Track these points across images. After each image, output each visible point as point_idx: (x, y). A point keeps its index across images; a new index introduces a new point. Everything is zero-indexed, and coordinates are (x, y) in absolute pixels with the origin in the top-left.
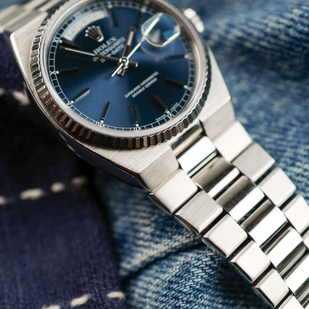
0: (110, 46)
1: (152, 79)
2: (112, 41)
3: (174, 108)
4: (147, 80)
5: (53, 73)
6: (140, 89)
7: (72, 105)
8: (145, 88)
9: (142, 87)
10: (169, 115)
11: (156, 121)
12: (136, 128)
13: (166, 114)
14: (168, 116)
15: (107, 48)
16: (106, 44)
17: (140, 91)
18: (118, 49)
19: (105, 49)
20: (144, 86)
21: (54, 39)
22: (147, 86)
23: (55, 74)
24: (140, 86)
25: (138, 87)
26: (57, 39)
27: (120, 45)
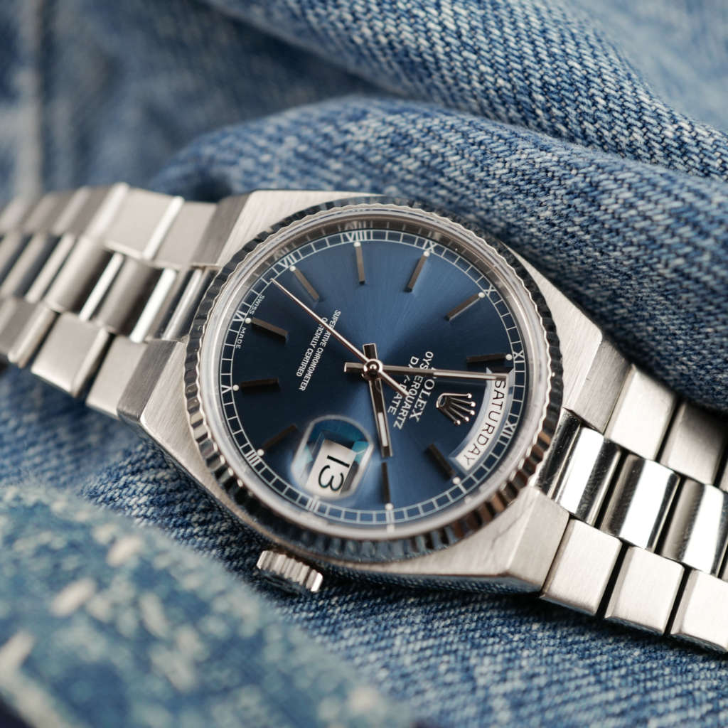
0: (417, 397)
1: (306, 372)
2: (417, 411)
3: (241, 333)
4: (314, 365)
5: (490, 290)
6: (320, 340)
7: (423, 248)
8: (311, 347)
9: (318, 346)
10: (243, 316)
11: (263, 294)
12: (292, 263)
13: (249, 316)
14: (246, 315)
15: (419, 391)
16: (424, 397)
17: (317, 336)
18: (397, 400)
19: (422, 387)
20: (315, 350)
21: (523, 357)
22: (309, 353)
23: (485, 291)
24: (322, 347)
25: (324, 343)
26: (519, 358)
27: (399, 410)
